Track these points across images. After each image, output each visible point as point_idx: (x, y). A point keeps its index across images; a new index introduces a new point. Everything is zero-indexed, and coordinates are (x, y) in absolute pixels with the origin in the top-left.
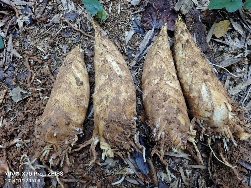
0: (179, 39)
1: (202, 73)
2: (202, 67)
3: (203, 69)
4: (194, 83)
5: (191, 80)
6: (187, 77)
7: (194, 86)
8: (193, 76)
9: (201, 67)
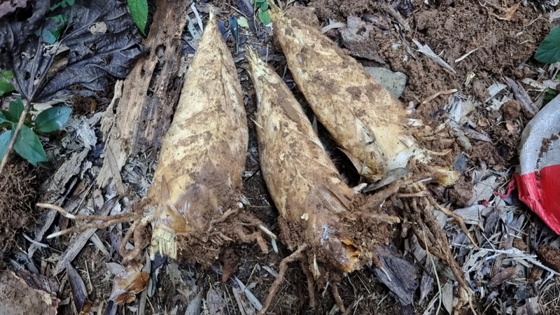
0: (287, 46)
1: (349, 101)
2: (348, 86)
3: (350, 90)
4: (340, 123)
5: (333, 119)
6: (326, 114)
7: (342, 129)
8: (335, 111)
9: (344, 86)
